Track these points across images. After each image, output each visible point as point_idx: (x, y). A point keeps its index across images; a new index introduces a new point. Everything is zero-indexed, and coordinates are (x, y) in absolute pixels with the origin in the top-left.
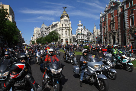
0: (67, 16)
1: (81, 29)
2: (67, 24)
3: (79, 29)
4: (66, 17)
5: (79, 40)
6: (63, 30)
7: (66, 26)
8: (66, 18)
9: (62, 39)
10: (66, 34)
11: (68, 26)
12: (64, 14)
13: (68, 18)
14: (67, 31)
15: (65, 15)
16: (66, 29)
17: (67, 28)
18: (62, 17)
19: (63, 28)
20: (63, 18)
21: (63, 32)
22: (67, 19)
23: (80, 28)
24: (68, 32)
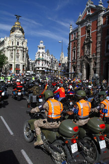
0: (21, 30)
1: (43, 53)
2: (20, 42)
3: (39, 52)
4: (18, 30)
5: (39, 68)
6: (12, 50)
7: (18, 44)
8: (18, 33)
9: (11, 65)
10: (18, 57)
11: (22, 46)
12: (16, 26)
13: (23, 32)
14: (20, 52)
15: (18, 28)
16: (18, 50)
17: (20, 47)
18: (13, 30)
19: (13, 47)
20: (13, 32)
21: (12, 53)
22: (21, 34)
23: (41, 51)
24: (20, 54)
